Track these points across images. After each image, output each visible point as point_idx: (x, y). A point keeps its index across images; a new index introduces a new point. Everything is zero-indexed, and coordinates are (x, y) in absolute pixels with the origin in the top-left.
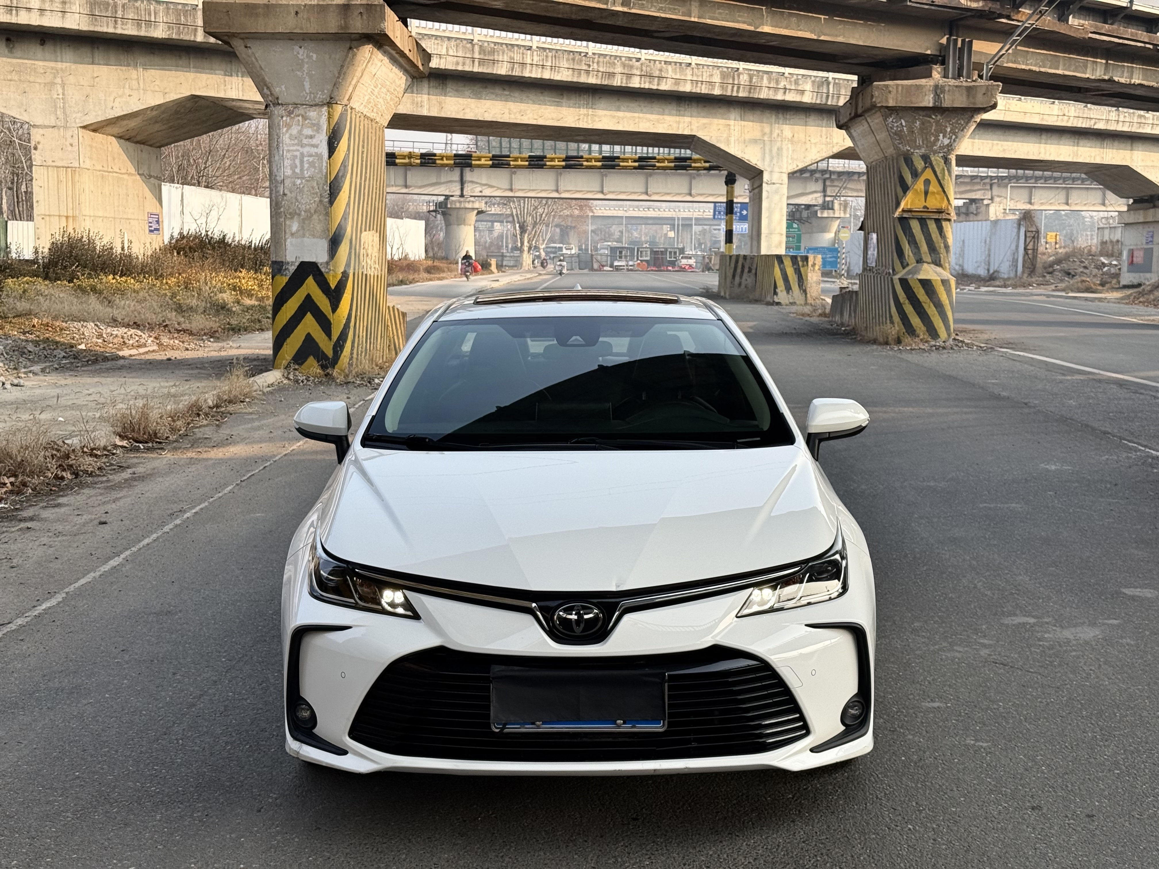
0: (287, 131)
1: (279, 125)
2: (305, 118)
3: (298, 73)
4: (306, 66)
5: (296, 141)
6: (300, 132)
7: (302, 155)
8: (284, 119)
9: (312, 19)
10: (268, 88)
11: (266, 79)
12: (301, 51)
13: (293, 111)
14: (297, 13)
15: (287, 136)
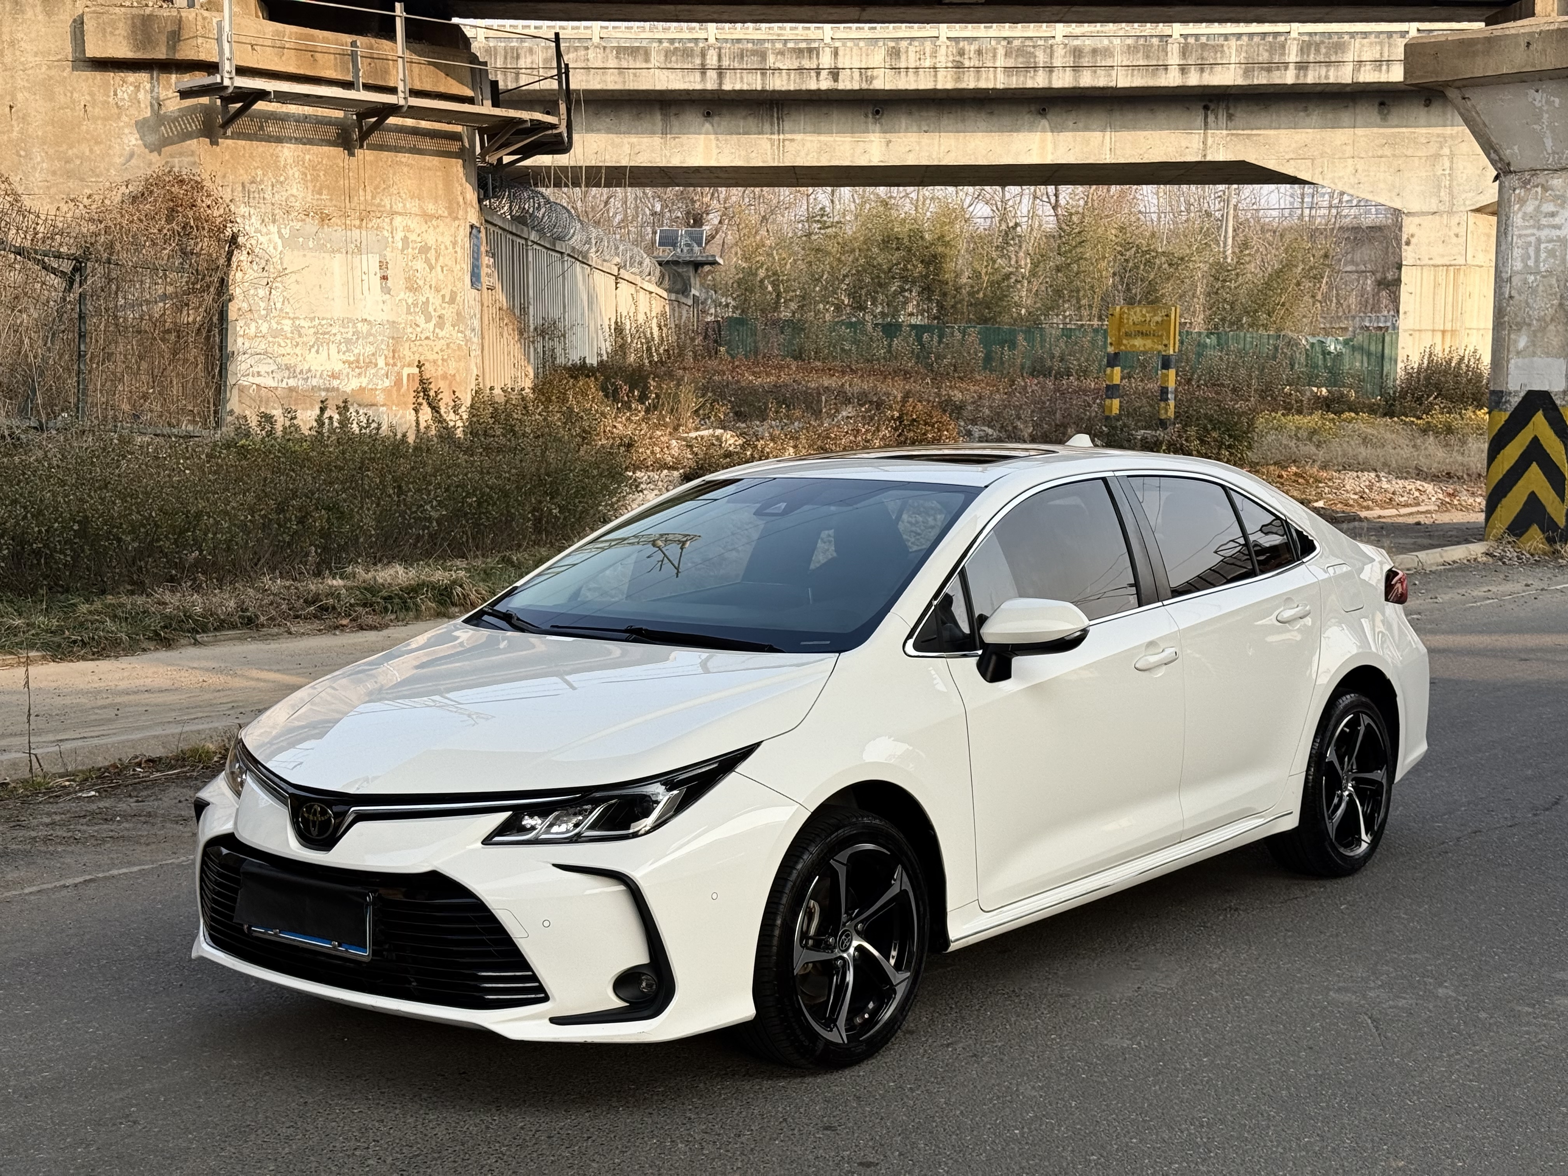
0: (1519, 209)
1: (1509, 201)
2: (1545, 189)
3: (1535, 127)
4: (1546, 116)
5: (1532, 222)
6: (1538, 209)
7: (1539, 241)
8: (1517, 191)
9: (1549, 50)
10: (1495, 151)
11: (1493, 138)
12: (1538, 96)
13: (1530, 181)
14: (1529, 44)
15: (1520, 215)
